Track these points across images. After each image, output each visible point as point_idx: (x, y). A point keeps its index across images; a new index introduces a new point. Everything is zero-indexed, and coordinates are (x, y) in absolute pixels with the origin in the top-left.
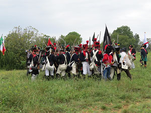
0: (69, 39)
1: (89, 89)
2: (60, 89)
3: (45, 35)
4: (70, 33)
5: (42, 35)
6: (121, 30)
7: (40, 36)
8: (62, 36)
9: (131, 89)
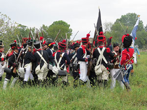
0: (54, 31)
1: (81, 101)
2: (40, 100)
3: (20, 25)
4: (55, 23)
5: (16, 25)
6: (127, 18)
7: (13, 25)
8: (44, 25)
9: (139, 102)
